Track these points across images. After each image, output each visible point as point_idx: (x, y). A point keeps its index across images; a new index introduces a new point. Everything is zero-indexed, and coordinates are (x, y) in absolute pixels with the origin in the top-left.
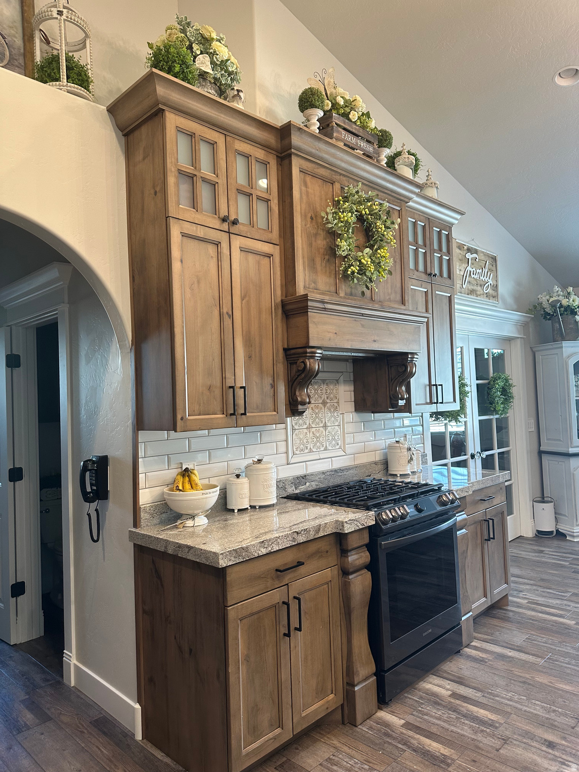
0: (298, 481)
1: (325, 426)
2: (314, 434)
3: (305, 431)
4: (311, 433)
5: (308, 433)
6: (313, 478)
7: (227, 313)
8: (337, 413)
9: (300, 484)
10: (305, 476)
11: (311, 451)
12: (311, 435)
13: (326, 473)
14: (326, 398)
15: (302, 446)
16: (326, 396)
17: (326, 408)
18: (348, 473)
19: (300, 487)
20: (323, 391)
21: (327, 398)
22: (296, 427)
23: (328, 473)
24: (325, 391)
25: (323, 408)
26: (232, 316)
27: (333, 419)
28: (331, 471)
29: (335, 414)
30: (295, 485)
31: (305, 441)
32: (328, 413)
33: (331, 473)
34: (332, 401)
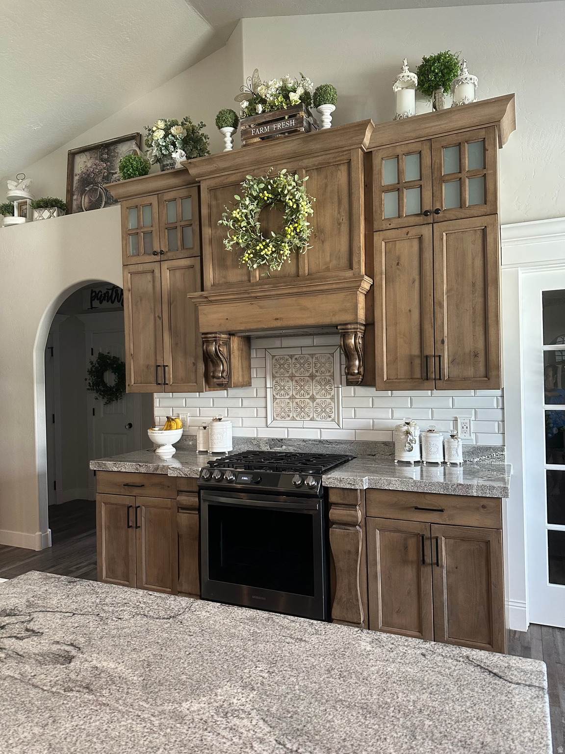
0: (273, 443)
1: (313, 398)
2: (297, 404)
3: (288, 401)
4: (294, 403)
5: (291, 403)
6: (291, 443)
7: (158, 316)
8: (330, 386)
9: (275, 445)
10: (282, 440)
11: (293, 419)
12: (295, 405)
13: (307, 441)
14: (314, 372)
15: (283, 414)
16: (314, 369)
17: (314, 381)
18: (338, 446)
19: (275, 448)
20: (311, 365)
21: (317, 371)
22: (277, 397)
23: (310, 442)
24: (314, 365)
25: (311, 380)
26: (161, 318)
27: (323, 391)
28: (315, 441)
29: (327, 387)
30: (270, 445)
31: (287, 410)
32: (316, 386)
33: (314, 442)
34: (323, 375)
